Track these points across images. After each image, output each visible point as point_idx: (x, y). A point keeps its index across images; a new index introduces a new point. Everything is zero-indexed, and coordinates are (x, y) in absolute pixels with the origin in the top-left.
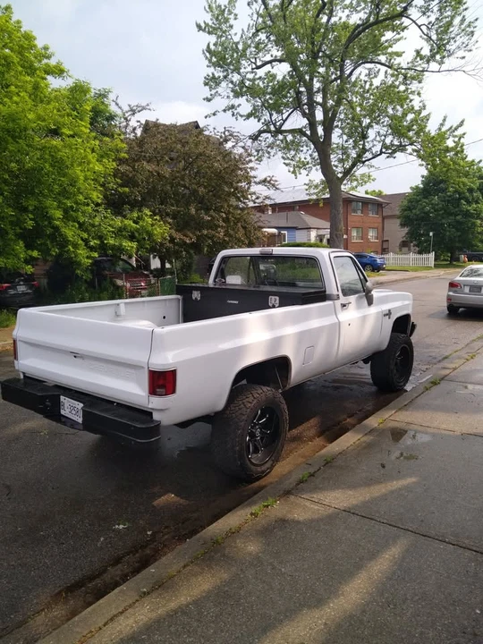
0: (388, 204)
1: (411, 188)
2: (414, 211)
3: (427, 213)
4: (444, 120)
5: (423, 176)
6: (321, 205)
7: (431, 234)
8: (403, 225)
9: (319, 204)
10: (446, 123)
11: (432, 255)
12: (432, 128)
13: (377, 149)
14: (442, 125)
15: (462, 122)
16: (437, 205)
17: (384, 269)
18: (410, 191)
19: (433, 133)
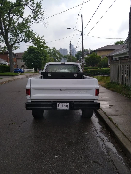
0: (18, 55)
1: (25, 51)
2: (27, 58)
3: (30, 58)
4: (39, 35)
5: (28, 49)
6: (4, 54)
7: (32, 64)
8: (24, 61)
9: (3, 54)
10: (39, 36)
11: (33, 69)
12: (36, 36)
13: (21, 40)
14: (38, 36)
15: (43, 36)
16: (33, 56)
17: (24, 73)
18: (24, 52)
19: (36, 38)
